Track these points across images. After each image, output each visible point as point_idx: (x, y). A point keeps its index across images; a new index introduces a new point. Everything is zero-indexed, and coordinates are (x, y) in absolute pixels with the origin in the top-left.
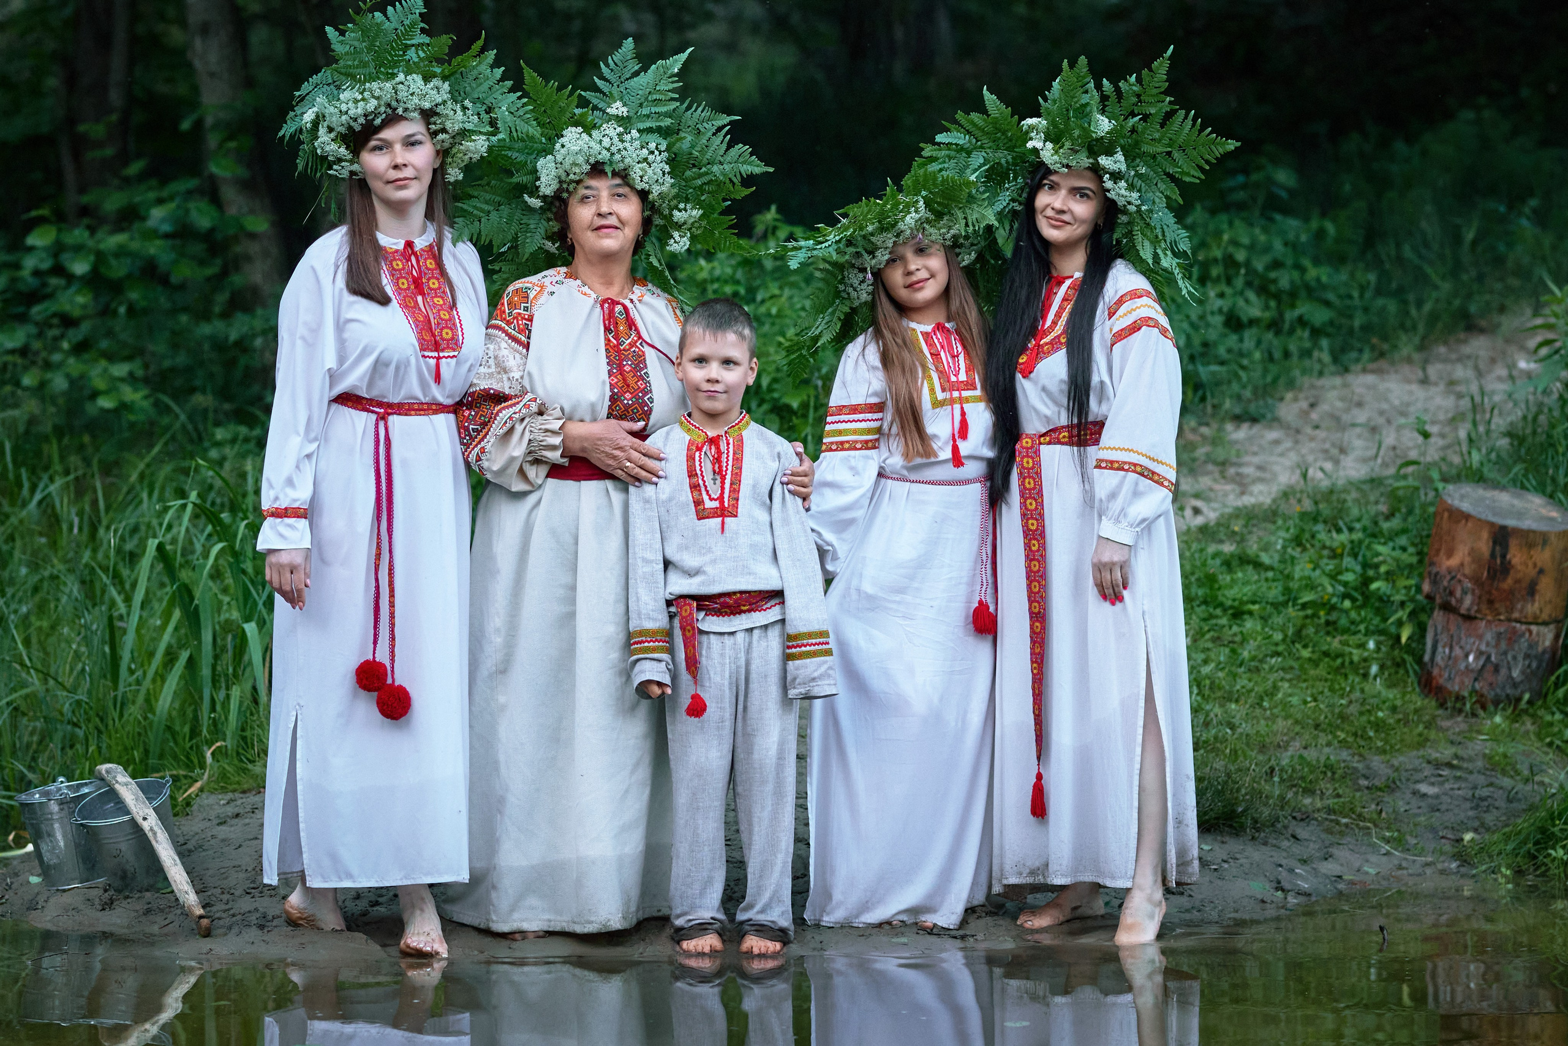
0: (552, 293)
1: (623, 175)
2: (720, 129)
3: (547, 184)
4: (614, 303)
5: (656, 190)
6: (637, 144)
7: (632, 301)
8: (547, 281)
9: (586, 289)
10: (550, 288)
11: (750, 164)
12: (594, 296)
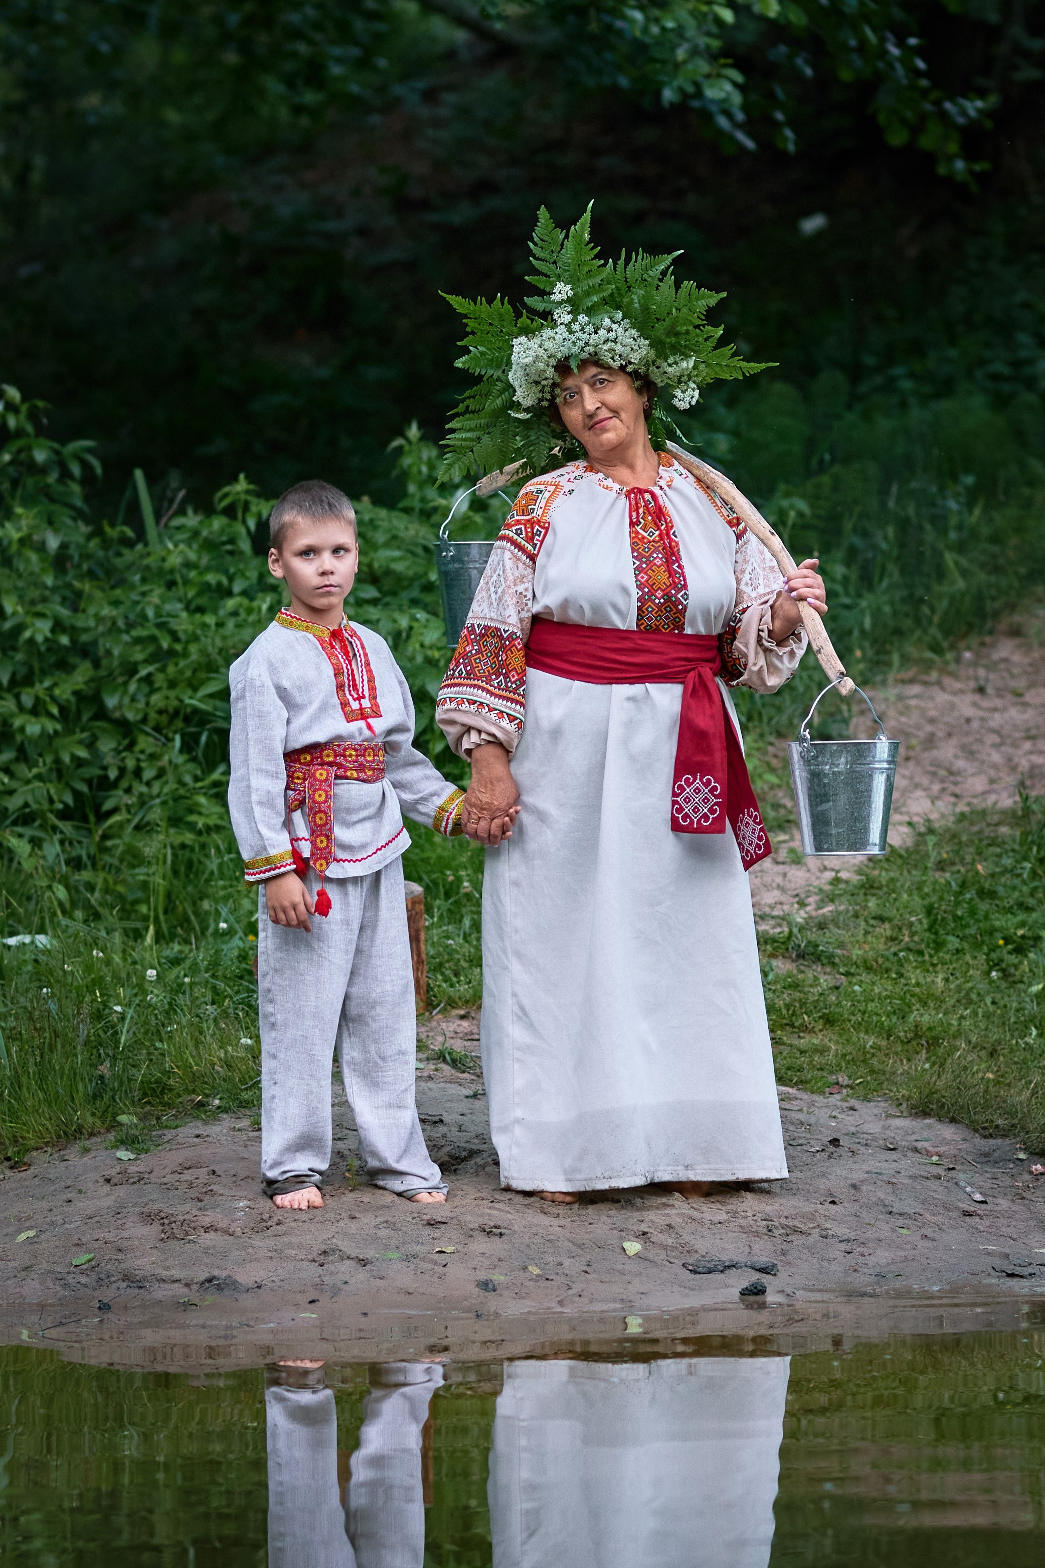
0: (571, 492)
1: (594, 360)
2: (664, 273)
3: (524, 396)
4: (641, 491)
5: (635, 358)
6: (590, 328)
7: (661, 488)
8: (563, 481)
9: (609, 482)
10: (567, 487)
11: (703, 298)
12: (616, 487)
